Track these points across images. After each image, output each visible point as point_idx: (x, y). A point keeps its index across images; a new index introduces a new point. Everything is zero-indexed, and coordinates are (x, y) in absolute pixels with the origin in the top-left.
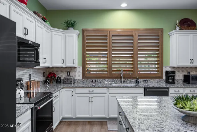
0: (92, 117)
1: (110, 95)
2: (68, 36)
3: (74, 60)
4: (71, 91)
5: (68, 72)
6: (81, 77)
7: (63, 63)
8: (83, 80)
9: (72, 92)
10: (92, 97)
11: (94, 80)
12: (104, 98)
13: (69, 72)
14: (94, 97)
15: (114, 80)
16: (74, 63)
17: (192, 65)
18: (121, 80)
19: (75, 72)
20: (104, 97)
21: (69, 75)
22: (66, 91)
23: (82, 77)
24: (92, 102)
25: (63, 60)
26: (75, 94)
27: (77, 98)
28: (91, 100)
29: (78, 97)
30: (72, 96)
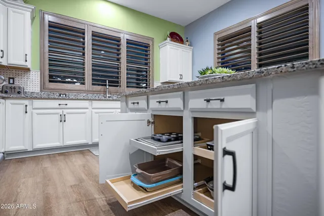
0: (65, 144)
1: (93, 110)
2: (14, 12)
3: (26, 55)
4: (23, 104)
5: (10, 78)
6: (39, 89)
7: (2, 57)
8: (43, 93)
9: (26, 106)
10: (64, 114)
11: (63, 94)
12: (84, 115)
13: (13, 78)
14: (68, 113)
15: (95, 95)
16: (26, 61)
17: (181, 80)
18: (105, 96)
19: (26, 80)
20: (85, 113)
21: (13, 83)
22: (12, 104)
23: (41, 88)
24: (65, 121)
25: (2, 51)
26: (32, 110)
27: (35, 116)
28: (63, 119)
29: (38, 114)
30: (26, 112)
